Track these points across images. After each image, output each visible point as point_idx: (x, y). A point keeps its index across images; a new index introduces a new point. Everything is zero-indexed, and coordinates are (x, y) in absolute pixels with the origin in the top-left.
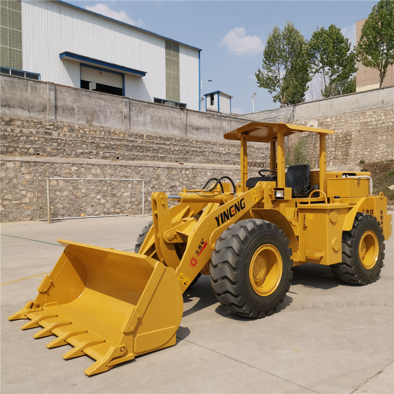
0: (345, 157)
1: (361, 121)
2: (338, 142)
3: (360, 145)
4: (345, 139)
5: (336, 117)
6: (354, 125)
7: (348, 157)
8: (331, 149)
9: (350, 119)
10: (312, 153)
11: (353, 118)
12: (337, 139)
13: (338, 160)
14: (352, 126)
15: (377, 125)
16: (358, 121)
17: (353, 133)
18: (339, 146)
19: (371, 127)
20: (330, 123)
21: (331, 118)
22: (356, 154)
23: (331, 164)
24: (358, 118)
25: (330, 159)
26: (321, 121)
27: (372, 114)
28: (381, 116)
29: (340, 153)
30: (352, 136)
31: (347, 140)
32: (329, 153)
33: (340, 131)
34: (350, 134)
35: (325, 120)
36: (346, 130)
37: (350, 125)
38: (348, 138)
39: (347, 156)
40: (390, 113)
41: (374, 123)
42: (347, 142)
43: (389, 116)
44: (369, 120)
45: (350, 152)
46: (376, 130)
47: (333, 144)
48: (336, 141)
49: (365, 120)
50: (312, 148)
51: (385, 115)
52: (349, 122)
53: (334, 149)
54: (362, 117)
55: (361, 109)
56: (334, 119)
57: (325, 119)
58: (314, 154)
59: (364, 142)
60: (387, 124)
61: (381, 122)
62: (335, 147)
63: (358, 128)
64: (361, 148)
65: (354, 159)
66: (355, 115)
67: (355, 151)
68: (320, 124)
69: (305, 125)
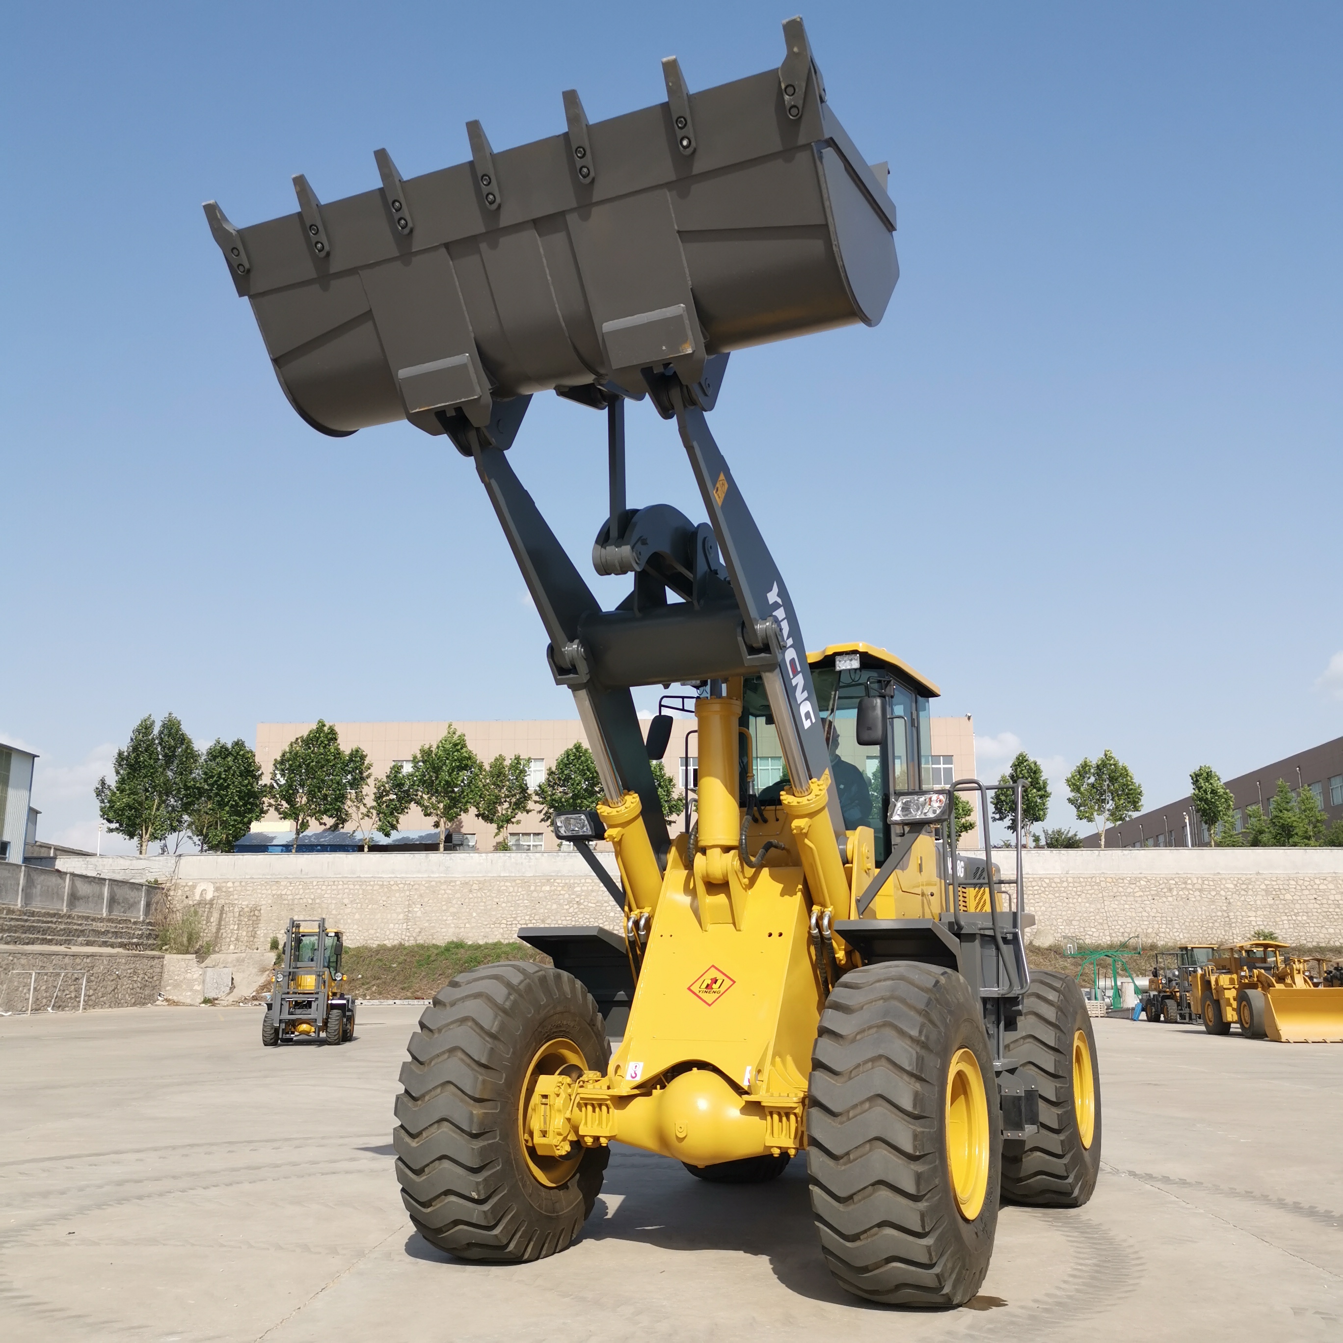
0: (252, 939)
1: (274, 892)
2: (242, 918)
3: (272, 924)
4: (252, 914)
5: (241, 882)
6: (264, 896)
7: (256, 940)
8: (232, 927)
9: (259, 887)
10: (205, 930)
11: (263, 888)
12: (241, 913)
13: (242, 942)
14: (262, 898)
15: (293, 900)
16: (269, 892)
17: (262, 907)
18: (243, 923)
19: (286, 902)
20: (231, 889)
21: (233, 883)
22: (266, 936)
23: (232, 947)
24: (270, 888)
25: (230, 941)
26: (218, 885)
27: (288, 884)
28: (300, 889)
29: (244, 933)
30: (262, 912)
31: (254, 915)
32: (229, 931)
33: (245, 903)
34: (259, 908)
35: (224, 884)
36: (253, 903)
37: (260, 895)
38: (256, 913)
39: (254, 937)
40: (311, 887)
41: (290, 897)
42: (255, 918)
43: (307, 891)
44: (283, 893)
45: (258, 932)
46: (292, 907)
47: (235, 919)
48: (240, 915)
49: (279, 893)
50: (205, 922)
51: (304, 889)
52: (259, 891)
53: (236, 927)
54: (274, 888)
55: (274, 876)
56: (237, 884)
57: (224, 882)
58: (206, 931)
59: (277, 921)
60: (305, 900)
61: (298, 897)
62: (238, 924)
63: (270, 901)
64: (274, 929)
65: (263, 942)
66: (266, 882)
67: (265, 931)
68: (217, 889)
69: (194, 887)
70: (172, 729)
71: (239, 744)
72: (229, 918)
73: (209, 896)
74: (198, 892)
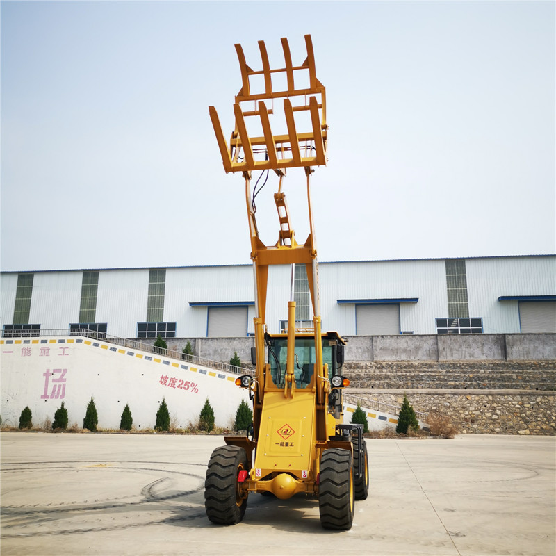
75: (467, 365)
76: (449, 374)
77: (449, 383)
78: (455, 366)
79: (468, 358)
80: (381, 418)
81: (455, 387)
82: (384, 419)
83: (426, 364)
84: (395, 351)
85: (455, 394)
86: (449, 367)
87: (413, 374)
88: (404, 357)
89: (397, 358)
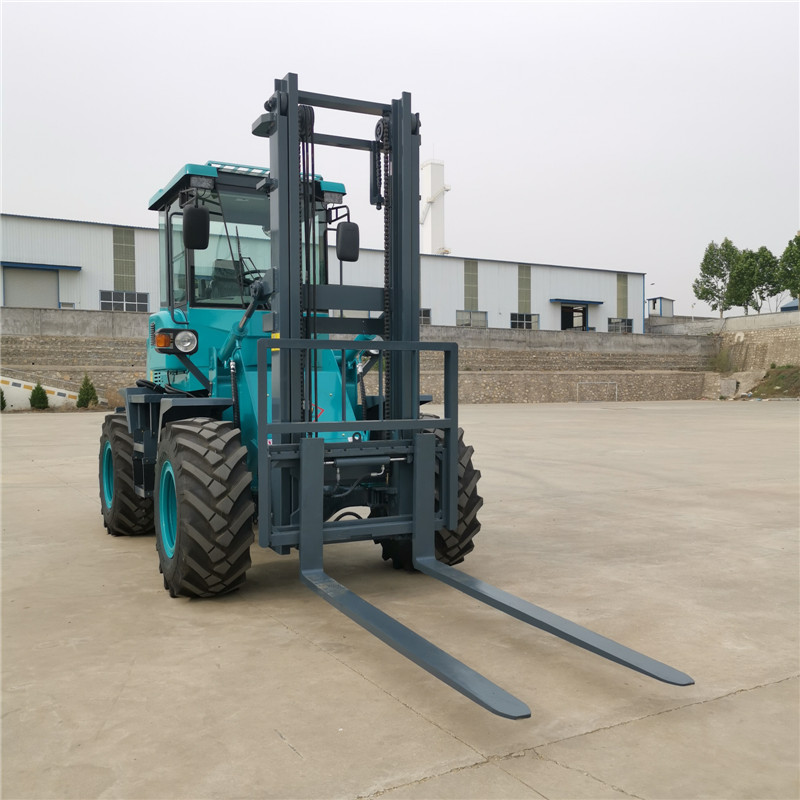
1: (775, 336)
2: (758, 351)
3: (773, 354)
4: (763, 349)
6: (770, 338)
7: (764, 364)
8: (752, 357)
9: (767, 333)
10: (739, 359)
11: (770, 333)
13: (757, 365)
16: (773, 335)
17: (769, 345)
18: (758, 354)
19: (781, 341)
20: (753, 335)
22: (769, 361)
23: (752, 368)
24: (773, 333)
25: (751, 365)
26: (746, 333)
27: (783, 330)
28: (789, 333)
29: (758, 360)
30: (768, 347)
32: (751, 359)
33: (760, 343)
34: (766, 345)
35: (749, 333)
36: (764, 342)
37: (767, 338)
38: (765, 348)
39: (763, 362)
40: (795, 331)
41: (784, 338)
42: (764, 351)
43: (793, 334)
44: (780, 335)
45: (765, 359)
46: (784, 344)
47: (754, 352)
48: (756, 350)
49: (778, 335)
50: (739, 354)
51: (791, 333)
52: (767, 335)
53: (754, 356)
54: (775, 333)
55: (775, 326)
56: (756, 332)
59: (776, 352)
60: (791, 339)
61: (788, 337)
62: (756, 355)
63: (772, 341)
64: (773, 356)
65: (767, 365)
66: (771, 330)
67: (769, 358)
68: (746, 336)
69: (734, 335)
70: (727, 245)
71: (763, 250)
72: (751, 352)
73: (741, 340)
74: (736, 337)
75: (137, 343)
76: (117, 352)
77: (118, 361)
78: (124, 343)
79: (137, 336)
80: (59, 394)
81: (122, 364)
82: (64, 395)
83: (94, 341)
84: (61, 326)
85: (123, 371)
86: (117, 344)
87: (79, 351)
88: (69, 333)
89: (62, 334)
